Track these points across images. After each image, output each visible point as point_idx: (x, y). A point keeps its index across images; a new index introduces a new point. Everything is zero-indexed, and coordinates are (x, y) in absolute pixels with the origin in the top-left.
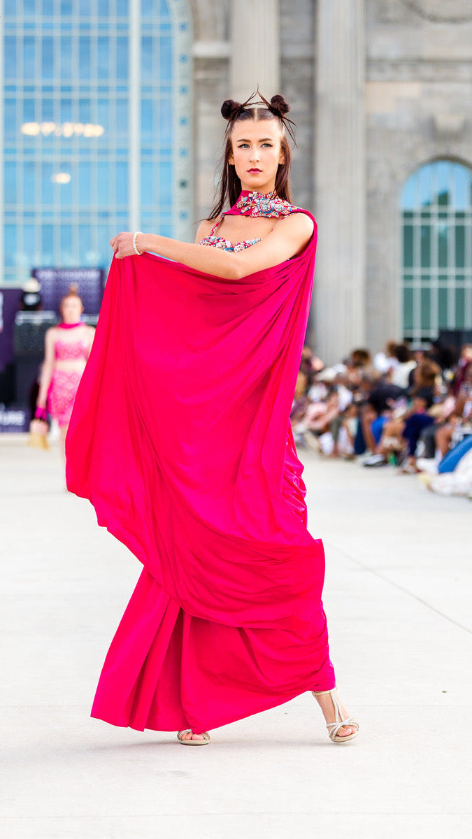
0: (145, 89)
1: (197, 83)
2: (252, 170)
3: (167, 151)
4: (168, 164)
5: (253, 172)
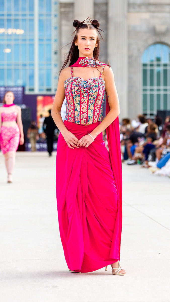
0: (40, 15)
1: (61, 13)
2: (86, 48)
3: (49, 40)
4: (49, 45)
5: (87, 49)
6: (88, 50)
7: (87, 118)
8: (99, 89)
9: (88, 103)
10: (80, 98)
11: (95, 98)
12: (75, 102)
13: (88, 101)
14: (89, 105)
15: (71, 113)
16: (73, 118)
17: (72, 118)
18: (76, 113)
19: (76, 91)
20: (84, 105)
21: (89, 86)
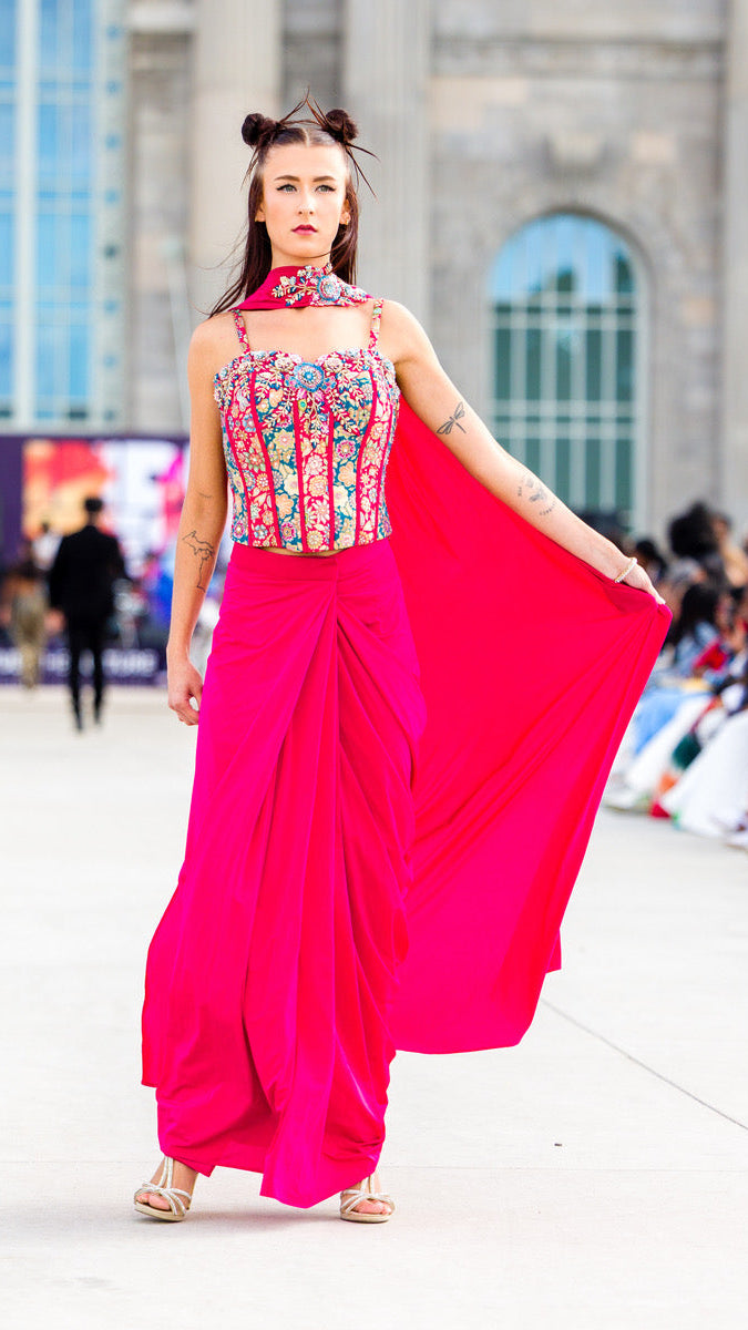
1: (138, 77)
2: (301, 228)
3: (82, 194)
4: (82, 218)
5: (303, 232)
6: (311, 232)
7: (331, 522)
8: (376, 395)
9: (330, 458)
10: (297, 437)
11: (358, 434)
12: (275, 458)
13: (329, 450)
14: (335, 465)
15: (262, 507)
16: (273, 530)
17: (268, 527)
18: (284, 505)
19: (276, 409)
20: (314, 465)
21: (332, 382)
